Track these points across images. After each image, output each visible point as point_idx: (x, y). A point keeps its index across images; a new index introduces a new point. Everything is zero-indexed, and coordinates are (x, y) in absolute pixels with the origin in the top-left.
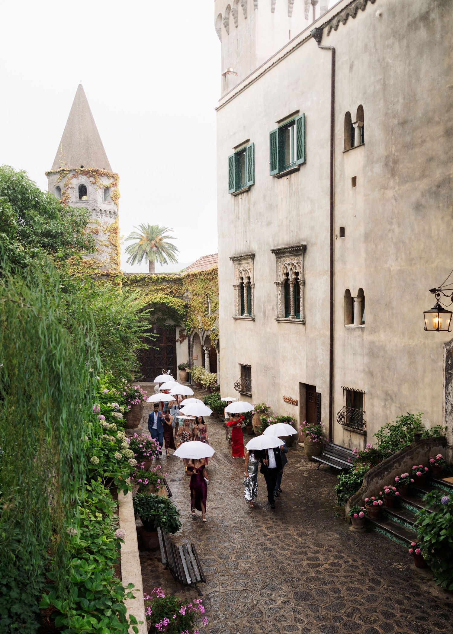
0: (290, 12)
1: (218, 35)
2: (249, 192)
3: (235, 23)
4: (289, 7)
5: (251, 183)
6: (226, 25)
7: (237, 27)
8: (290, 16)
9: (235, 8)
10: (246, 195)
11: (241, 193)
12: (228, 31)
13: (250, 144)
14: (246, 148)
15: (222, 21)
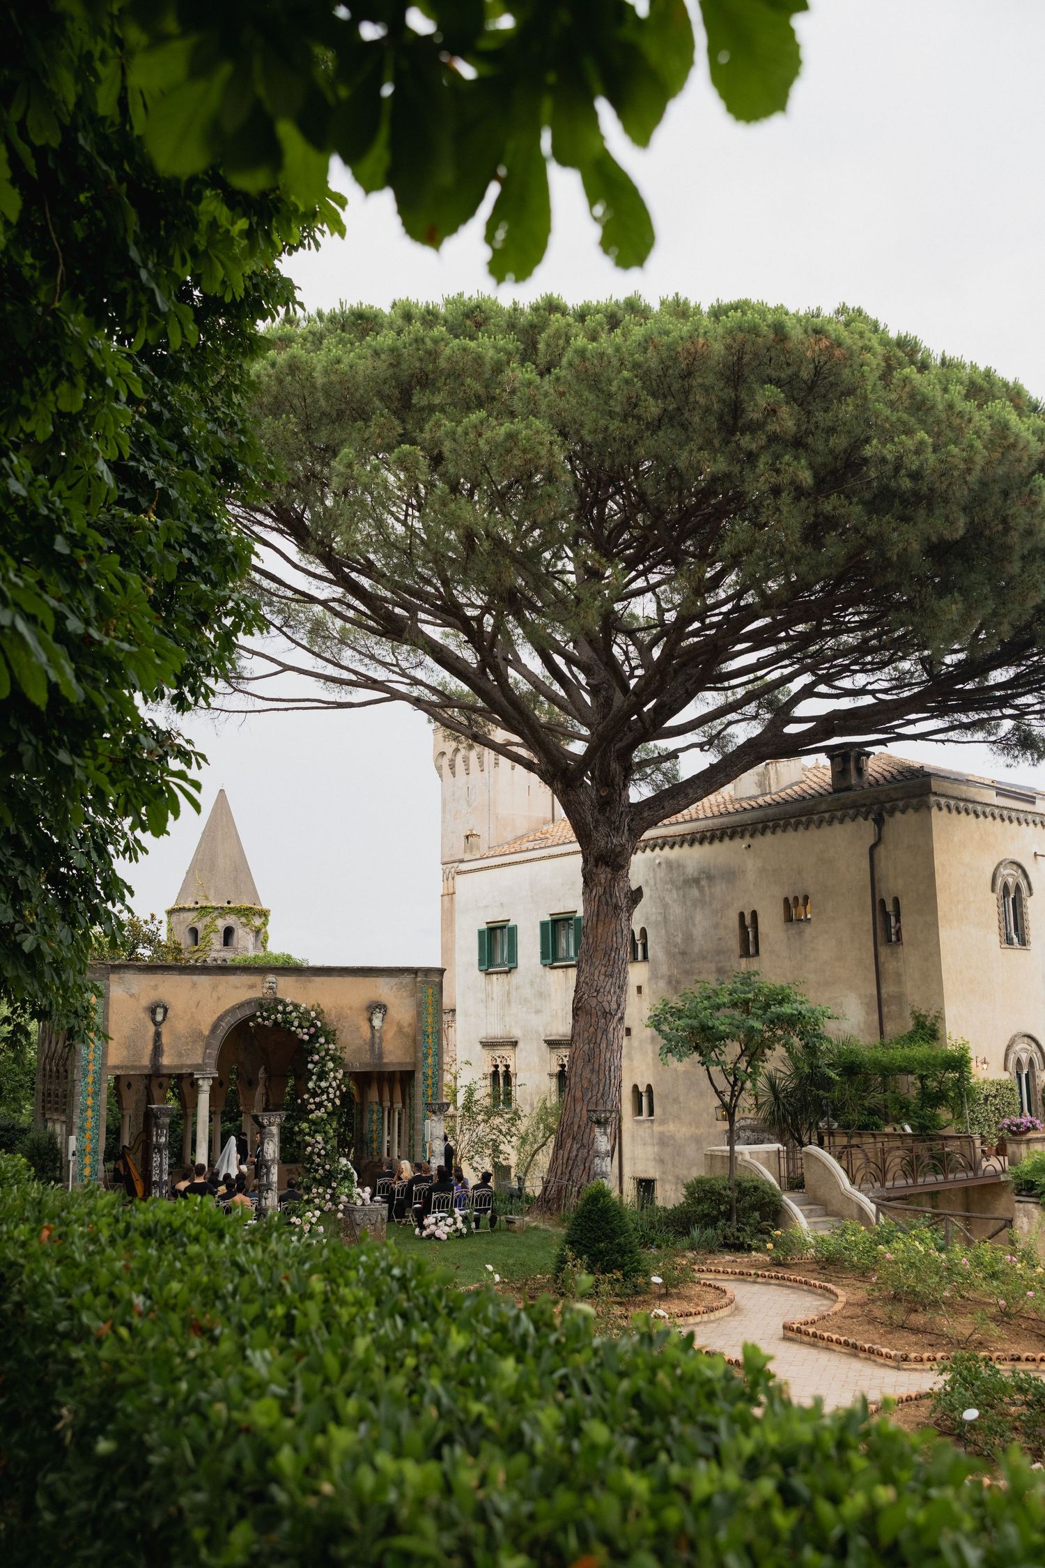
1: (439, 773)
2: (510, 975)
3: (467, 769)
5: (512, 965)
6: (452, 767)
7: (469, 774)
10: (504, 976)
11: (497, 973)
12: (454, 774)
13: (511, 924)
14: (504, 927)
15: (445, 762)
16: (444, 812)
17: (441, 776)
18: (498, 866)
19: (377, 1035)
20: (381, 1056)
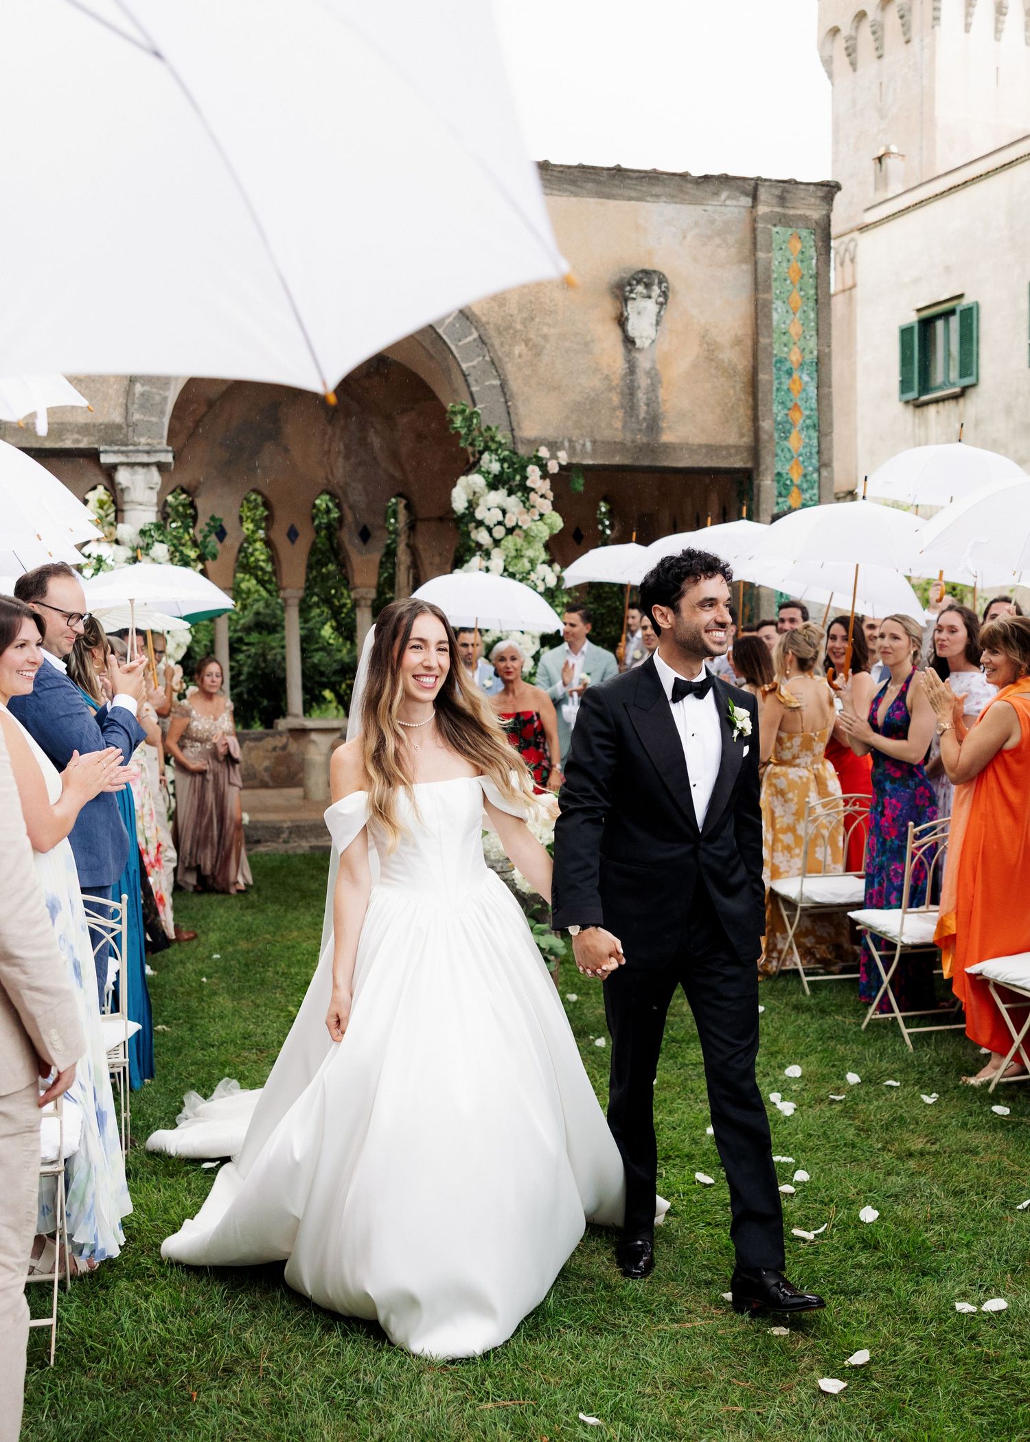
0: (998, 31)
1: (827, 71)
2: (961, 401)
3: (877, 49)
4: (997, 21)
5: (967, 381)
6: (851, 51)
7: (880, 57)
8: (998, 39)
9: (879, 18)
10: (950, 405)
11: (936, 401)
12: (853, 65)
13: (965, 302)
14: (952, 312)
15: (840, 43)
16: (836, 142)
17: (830, 76)
18: (942, 194)
19: (644, 362)
20: (653, 424)
